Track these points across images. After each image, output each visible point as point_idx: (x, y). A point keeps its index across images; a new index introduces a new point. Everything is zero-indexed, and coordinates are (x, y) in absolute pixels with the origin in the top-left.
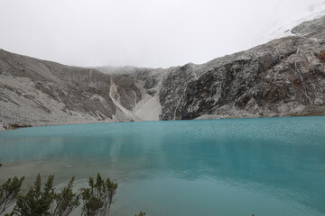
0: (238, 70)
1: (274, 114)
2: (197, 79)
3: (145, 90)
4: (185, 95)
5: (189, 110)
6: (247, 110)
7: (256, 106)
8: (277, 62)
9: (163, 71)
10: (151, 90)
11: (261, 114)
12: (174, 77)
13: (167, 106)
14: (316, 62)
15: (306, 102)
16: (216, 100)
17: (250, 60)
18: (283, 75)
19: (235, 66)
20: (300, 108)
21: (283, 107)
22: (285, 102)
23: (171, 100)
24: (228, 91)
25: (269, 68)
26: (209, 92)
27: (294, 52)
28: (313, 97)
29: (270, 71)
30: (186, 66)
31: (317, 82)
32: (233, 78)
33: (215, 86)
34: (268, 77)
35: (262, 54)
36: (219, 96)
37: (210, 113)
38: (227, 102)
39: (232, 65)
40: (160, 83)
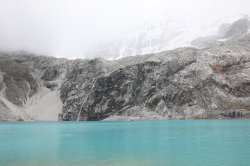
0: (149, 71)
1: (181, 117)
2: (108, 75)
3: (42, 82)
4: (93, 92)
5: (97, 110)
6: (157, 112)
7: (165, 108)
8: (182, 68)
9: (68, 62)
10: (51, 82)
11: (170, 117)
12: (81, 71)
13: (70, 104)
14: (210, 72)
15: (205, 107)
16: (127, 100)
17: (160, 63)
18: (187, 80)
19: (146, 67)
20: (201, 112)
21: (188, 110)
22: (190, 106)
23: (76, 97)
24: (139, 91)
25: (176, 72)
26: (119, 90)
27: (194, 61)
28: (210, 102)
29: (176, 75)
30: (96, 60)
31: (212, 89)
32: (144, 78)
33: (126, 85)
34: (175, 80)
35: (170, 59)
36: (130, 95)
37: (120, 113)
38: (138, 103)
39: (143, 65)
40: (63, 76)
